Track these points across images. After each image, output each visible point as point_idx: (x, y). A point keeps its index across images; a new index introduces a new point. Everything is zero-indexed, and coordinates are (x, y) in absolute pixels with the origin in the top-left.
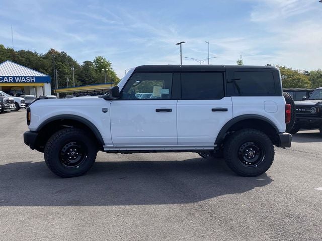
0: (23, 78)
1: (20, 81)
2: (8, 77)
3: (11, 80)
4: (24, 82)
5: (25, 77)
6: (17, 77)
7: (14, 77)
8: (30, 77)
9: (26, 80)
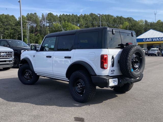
0: (158, 38)
1: (155, 40)
2: (149, 39)
3: (151, 40)
4: (158, 41)
5: (159, 38)
6: (154, 38)
7: (152, 38)
8: (161, 38)
9: (159, 39)
